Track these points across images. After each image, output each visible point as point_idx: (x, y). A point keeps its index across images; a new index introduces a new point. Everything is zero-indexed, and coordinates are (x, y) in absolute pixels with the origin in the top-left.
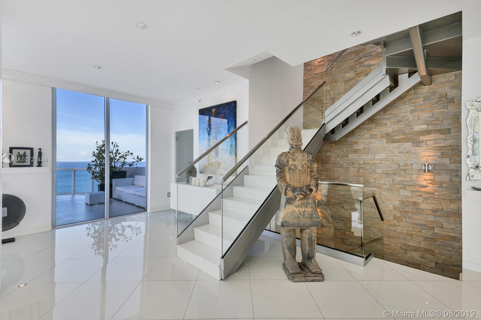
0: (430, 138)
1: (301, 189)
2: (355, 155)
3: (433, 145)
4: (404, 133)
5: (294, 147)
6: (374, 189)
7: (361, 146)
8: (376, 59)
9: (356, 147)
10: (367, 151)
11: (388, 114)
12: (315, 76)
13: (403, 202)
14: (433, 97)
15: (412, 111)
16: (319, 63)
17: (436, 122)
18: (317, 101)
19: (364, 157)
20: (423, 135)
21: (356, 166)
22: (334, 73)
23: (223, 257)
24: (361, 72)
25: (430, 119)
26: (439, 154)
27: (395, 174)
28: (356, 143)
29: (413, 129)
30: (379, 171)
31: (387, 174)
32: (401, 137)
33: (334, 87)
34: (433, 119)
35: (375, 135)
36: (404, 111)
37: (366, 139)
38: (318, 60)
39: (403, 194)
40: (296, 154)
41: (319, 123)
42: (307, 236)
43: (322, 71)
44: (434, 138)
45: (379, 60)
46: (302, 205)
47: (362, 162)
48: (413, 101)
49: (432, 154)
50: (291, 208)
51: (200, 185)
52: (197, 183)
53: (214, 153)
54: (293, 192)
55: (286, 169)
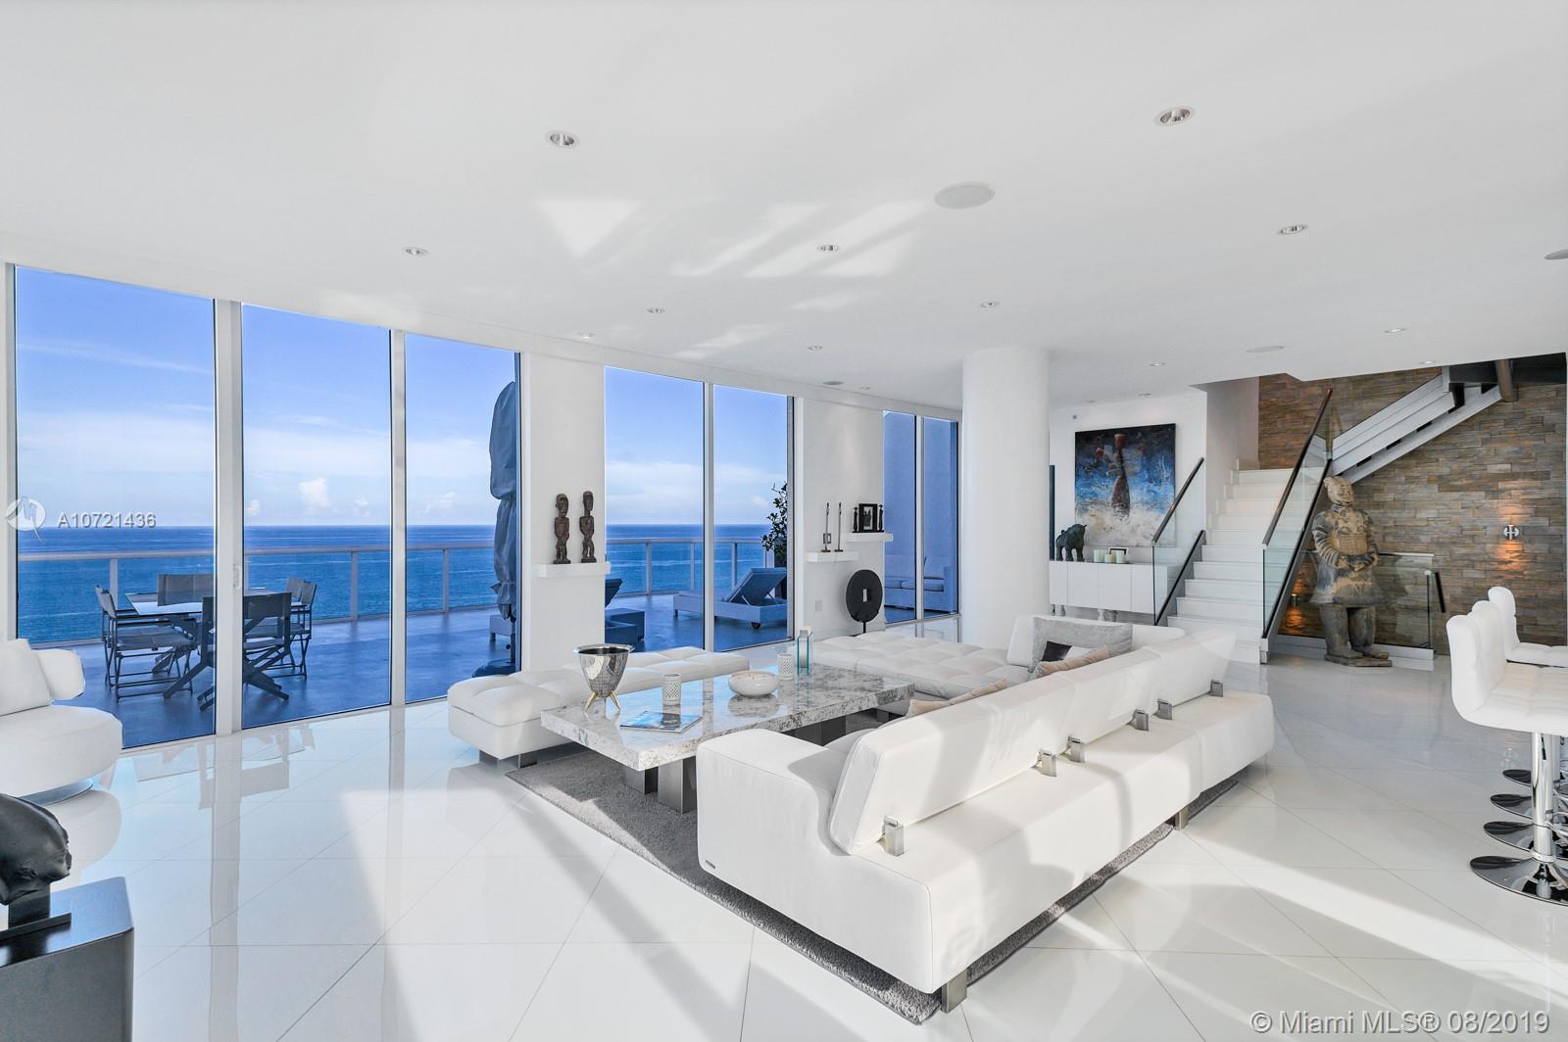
0: (1517, 486)
1: (1361, 557)
2: (1377, 511)
3: (1521, 497)
4: (1471, 477)
5: (1344, 504)
6: (1414, 569)
7: (1390, 497)
9: (1377, 497)
10: (1403, 505)
11: (1441, 444)
13: (1469, 588)
14: (1521, 422)
15: (1484, 441)
17: (1526, 461)
18: (1292, 411)
19: (1395, 515)
20: (1504, 480)
21: (1379, 530)
23: (1265, 636)
25: (1515, 455)
26: (1531, 510)
27: (1454, 543)
28: (1380, 490)
29: (1486, 470)
30: (1424, 539)
31: (1440, 545)
32: (1465, 482)
34: (1521, 455)
35: (1417, 478)
37: (1398, 483)
39: (1470, 575)
40: (1347, 514)
42: (1365, 617)
44: (1523, 485)
46: (1361, 577)
47: (1391, 524)
49: (1520, 511)
50: (1343, 582)
51: (1114, 562)
52: (1107, 558)
53: (1117, 509)
54: (1349, 561)
55: (1335, 533)
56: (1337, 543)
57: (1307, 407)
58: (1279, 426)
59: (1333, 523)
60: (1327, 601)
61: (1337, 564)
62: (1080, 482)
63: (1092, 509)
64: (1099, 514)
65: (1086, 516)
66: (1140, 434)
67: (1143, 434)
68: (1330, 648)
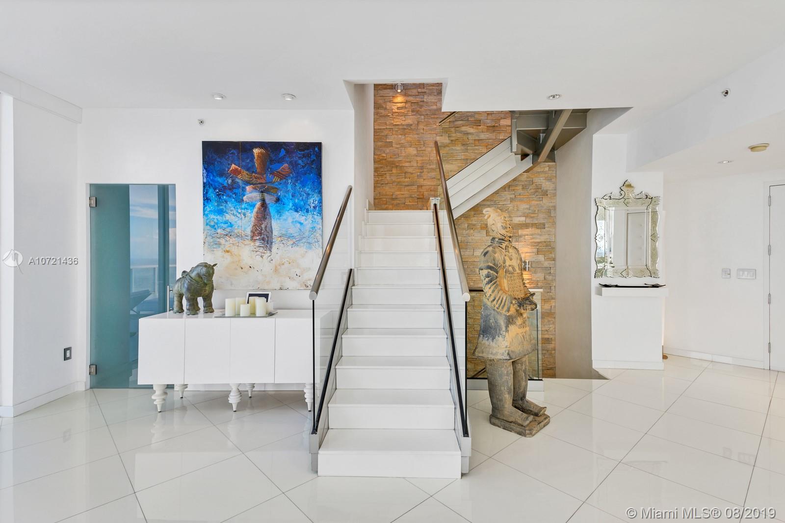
0: (527, 233)
3: (530, 241)
5: (507, 238)
8: (474, 127)
12: (393, 127)
14: (531, 187)
15: (512, 200)
16: (398, 108)
17: (532, 215)
18: (397, 167)
20: (521, 229)
22: (422, 131)
23: (466, 434)
24: (457, 140)
25: (527, 211)
26: (535, 250)
29: (512, 220)
33: (421, 152)
34: (530, 211)
36: (504, 199)
38: (398, 104)
41: (400, 200)
43: (404, 123)
44: (531, 233)
45: (477, 129)
48: (513, 188)
49: (529, 250)
51: (253, 315)
52: (244, 310)
53: (258, 243)
54: (520, 306)
55: (501, 273)
56: (505, 283)
57: (407, 164)
58: (388, 178)
59: (501, 262)
60: (499, 357)
61: (508, 310)
62: (210, 207)
63: (226, 243)
64: (234, 250)
65: (219, 252)
66: (283, 152)
67: (288, 152)
68: (495, 408)
